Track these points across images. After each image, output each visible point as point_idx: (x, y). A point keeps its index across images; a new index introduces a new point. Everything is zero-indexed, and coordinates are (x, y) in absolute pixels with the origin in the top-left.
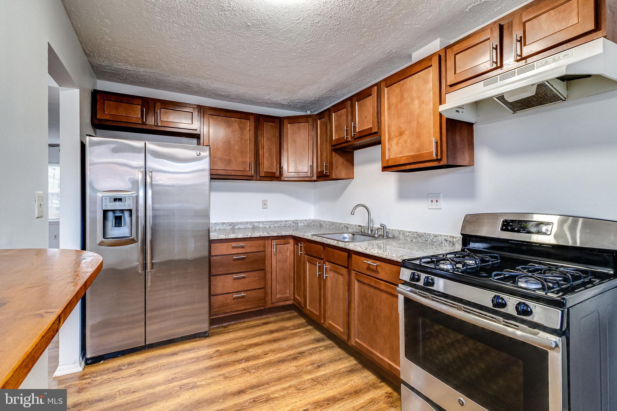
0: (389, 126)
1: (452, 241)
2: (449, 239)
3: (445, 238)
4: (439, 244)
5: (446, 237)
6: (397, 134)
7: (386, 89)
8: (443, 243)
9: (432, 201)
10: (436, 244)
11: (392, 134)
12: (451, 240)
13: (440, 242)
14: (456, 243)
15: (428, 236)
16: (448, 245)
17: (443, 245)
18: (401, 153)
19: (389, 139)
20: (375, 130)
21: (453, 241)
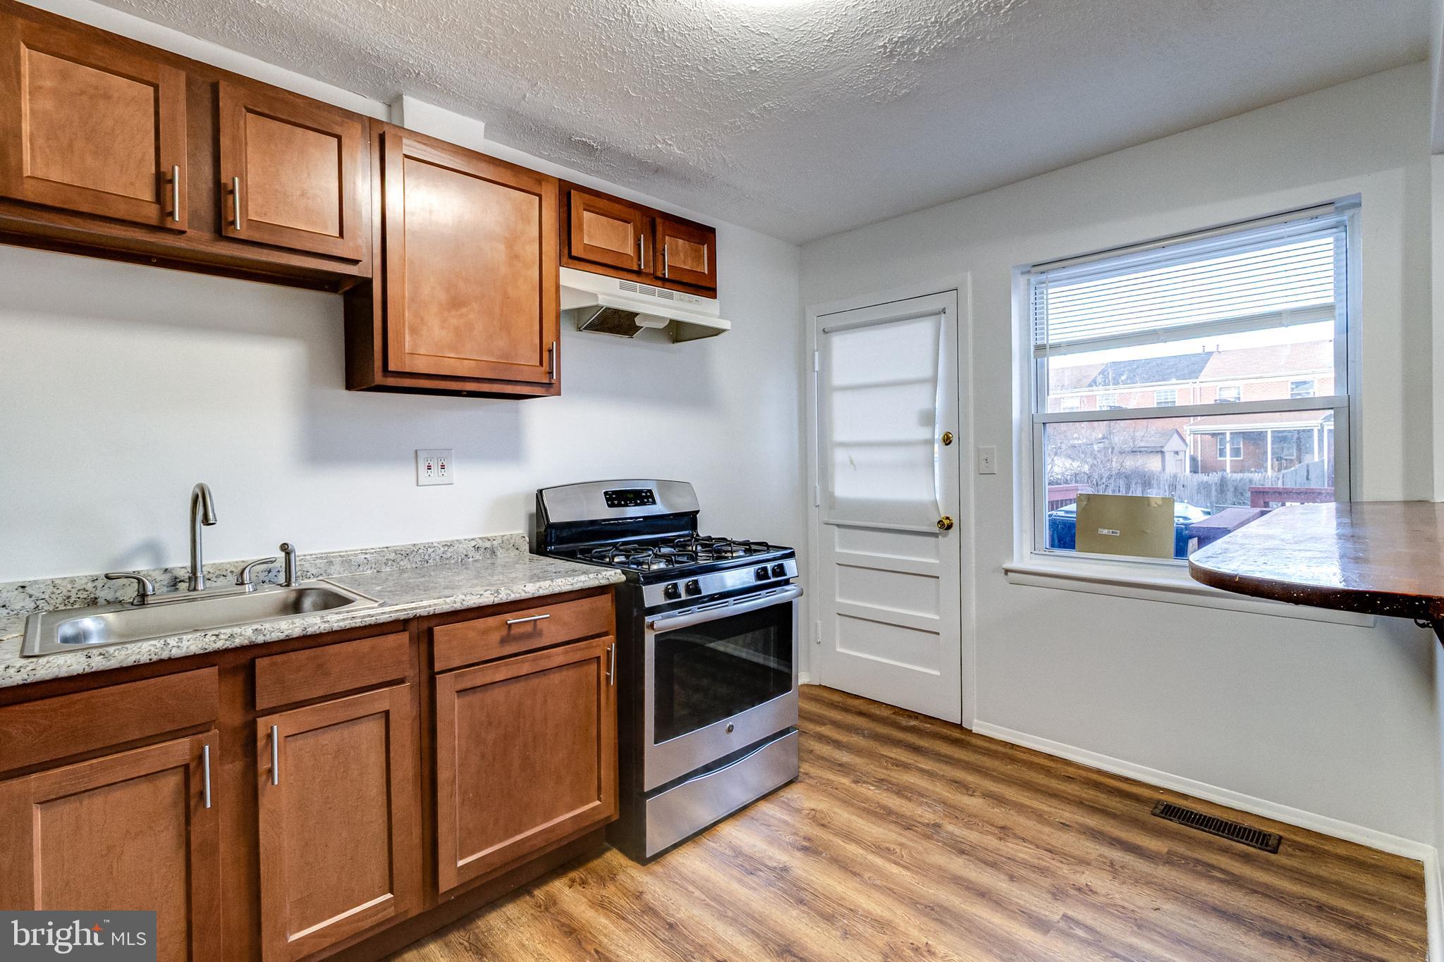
1: (489, 546)
2: (480, 543)
3: (473, 545)
4: (460, 560)
5: (473, 543)
8: (471, 555)
9: (429, 468)
10: (453, 562)
12: (488, 544)
13: (463, 556)
14: (499, 548)
15: (430, 550)
16: (480, 558)
17: (471, 559)
21: (492, 545)
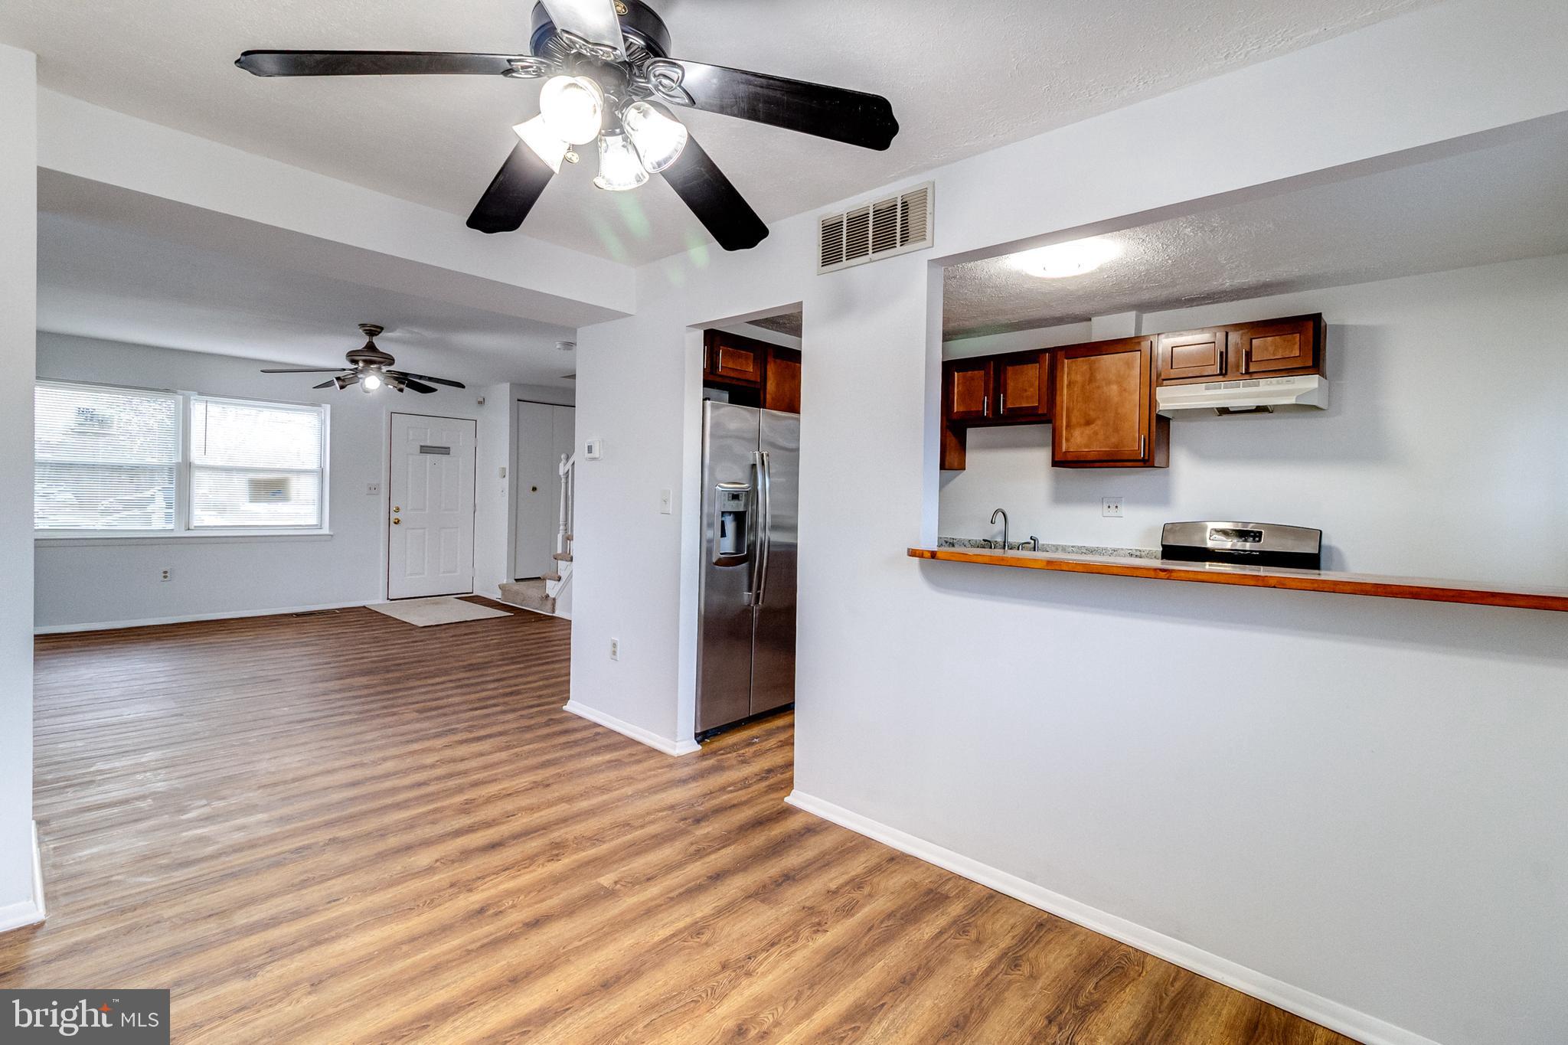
0: (1068, 409)
6: (1082, 421)
7: (1066, 361)
9: (1109, 507)
11: (1074, 420)
18: (1086, 446)
19: (1068, 426)
20: (1042, 411)
